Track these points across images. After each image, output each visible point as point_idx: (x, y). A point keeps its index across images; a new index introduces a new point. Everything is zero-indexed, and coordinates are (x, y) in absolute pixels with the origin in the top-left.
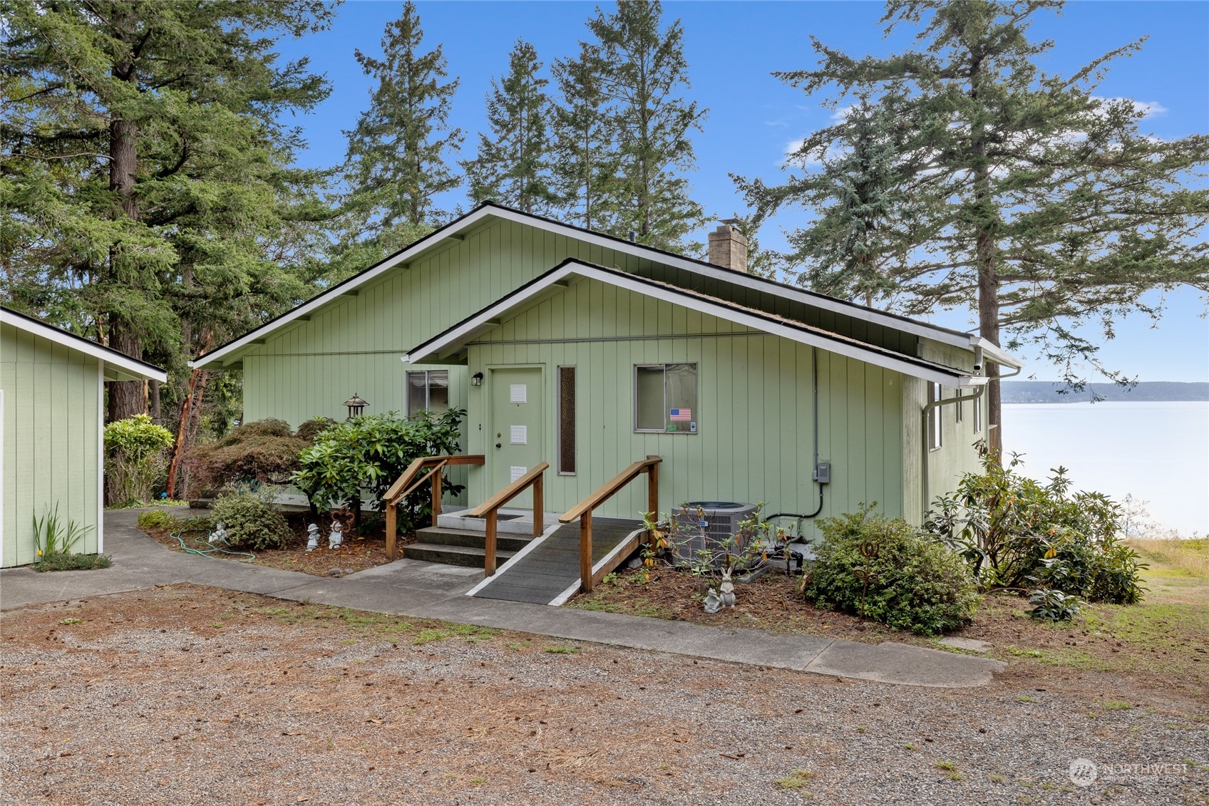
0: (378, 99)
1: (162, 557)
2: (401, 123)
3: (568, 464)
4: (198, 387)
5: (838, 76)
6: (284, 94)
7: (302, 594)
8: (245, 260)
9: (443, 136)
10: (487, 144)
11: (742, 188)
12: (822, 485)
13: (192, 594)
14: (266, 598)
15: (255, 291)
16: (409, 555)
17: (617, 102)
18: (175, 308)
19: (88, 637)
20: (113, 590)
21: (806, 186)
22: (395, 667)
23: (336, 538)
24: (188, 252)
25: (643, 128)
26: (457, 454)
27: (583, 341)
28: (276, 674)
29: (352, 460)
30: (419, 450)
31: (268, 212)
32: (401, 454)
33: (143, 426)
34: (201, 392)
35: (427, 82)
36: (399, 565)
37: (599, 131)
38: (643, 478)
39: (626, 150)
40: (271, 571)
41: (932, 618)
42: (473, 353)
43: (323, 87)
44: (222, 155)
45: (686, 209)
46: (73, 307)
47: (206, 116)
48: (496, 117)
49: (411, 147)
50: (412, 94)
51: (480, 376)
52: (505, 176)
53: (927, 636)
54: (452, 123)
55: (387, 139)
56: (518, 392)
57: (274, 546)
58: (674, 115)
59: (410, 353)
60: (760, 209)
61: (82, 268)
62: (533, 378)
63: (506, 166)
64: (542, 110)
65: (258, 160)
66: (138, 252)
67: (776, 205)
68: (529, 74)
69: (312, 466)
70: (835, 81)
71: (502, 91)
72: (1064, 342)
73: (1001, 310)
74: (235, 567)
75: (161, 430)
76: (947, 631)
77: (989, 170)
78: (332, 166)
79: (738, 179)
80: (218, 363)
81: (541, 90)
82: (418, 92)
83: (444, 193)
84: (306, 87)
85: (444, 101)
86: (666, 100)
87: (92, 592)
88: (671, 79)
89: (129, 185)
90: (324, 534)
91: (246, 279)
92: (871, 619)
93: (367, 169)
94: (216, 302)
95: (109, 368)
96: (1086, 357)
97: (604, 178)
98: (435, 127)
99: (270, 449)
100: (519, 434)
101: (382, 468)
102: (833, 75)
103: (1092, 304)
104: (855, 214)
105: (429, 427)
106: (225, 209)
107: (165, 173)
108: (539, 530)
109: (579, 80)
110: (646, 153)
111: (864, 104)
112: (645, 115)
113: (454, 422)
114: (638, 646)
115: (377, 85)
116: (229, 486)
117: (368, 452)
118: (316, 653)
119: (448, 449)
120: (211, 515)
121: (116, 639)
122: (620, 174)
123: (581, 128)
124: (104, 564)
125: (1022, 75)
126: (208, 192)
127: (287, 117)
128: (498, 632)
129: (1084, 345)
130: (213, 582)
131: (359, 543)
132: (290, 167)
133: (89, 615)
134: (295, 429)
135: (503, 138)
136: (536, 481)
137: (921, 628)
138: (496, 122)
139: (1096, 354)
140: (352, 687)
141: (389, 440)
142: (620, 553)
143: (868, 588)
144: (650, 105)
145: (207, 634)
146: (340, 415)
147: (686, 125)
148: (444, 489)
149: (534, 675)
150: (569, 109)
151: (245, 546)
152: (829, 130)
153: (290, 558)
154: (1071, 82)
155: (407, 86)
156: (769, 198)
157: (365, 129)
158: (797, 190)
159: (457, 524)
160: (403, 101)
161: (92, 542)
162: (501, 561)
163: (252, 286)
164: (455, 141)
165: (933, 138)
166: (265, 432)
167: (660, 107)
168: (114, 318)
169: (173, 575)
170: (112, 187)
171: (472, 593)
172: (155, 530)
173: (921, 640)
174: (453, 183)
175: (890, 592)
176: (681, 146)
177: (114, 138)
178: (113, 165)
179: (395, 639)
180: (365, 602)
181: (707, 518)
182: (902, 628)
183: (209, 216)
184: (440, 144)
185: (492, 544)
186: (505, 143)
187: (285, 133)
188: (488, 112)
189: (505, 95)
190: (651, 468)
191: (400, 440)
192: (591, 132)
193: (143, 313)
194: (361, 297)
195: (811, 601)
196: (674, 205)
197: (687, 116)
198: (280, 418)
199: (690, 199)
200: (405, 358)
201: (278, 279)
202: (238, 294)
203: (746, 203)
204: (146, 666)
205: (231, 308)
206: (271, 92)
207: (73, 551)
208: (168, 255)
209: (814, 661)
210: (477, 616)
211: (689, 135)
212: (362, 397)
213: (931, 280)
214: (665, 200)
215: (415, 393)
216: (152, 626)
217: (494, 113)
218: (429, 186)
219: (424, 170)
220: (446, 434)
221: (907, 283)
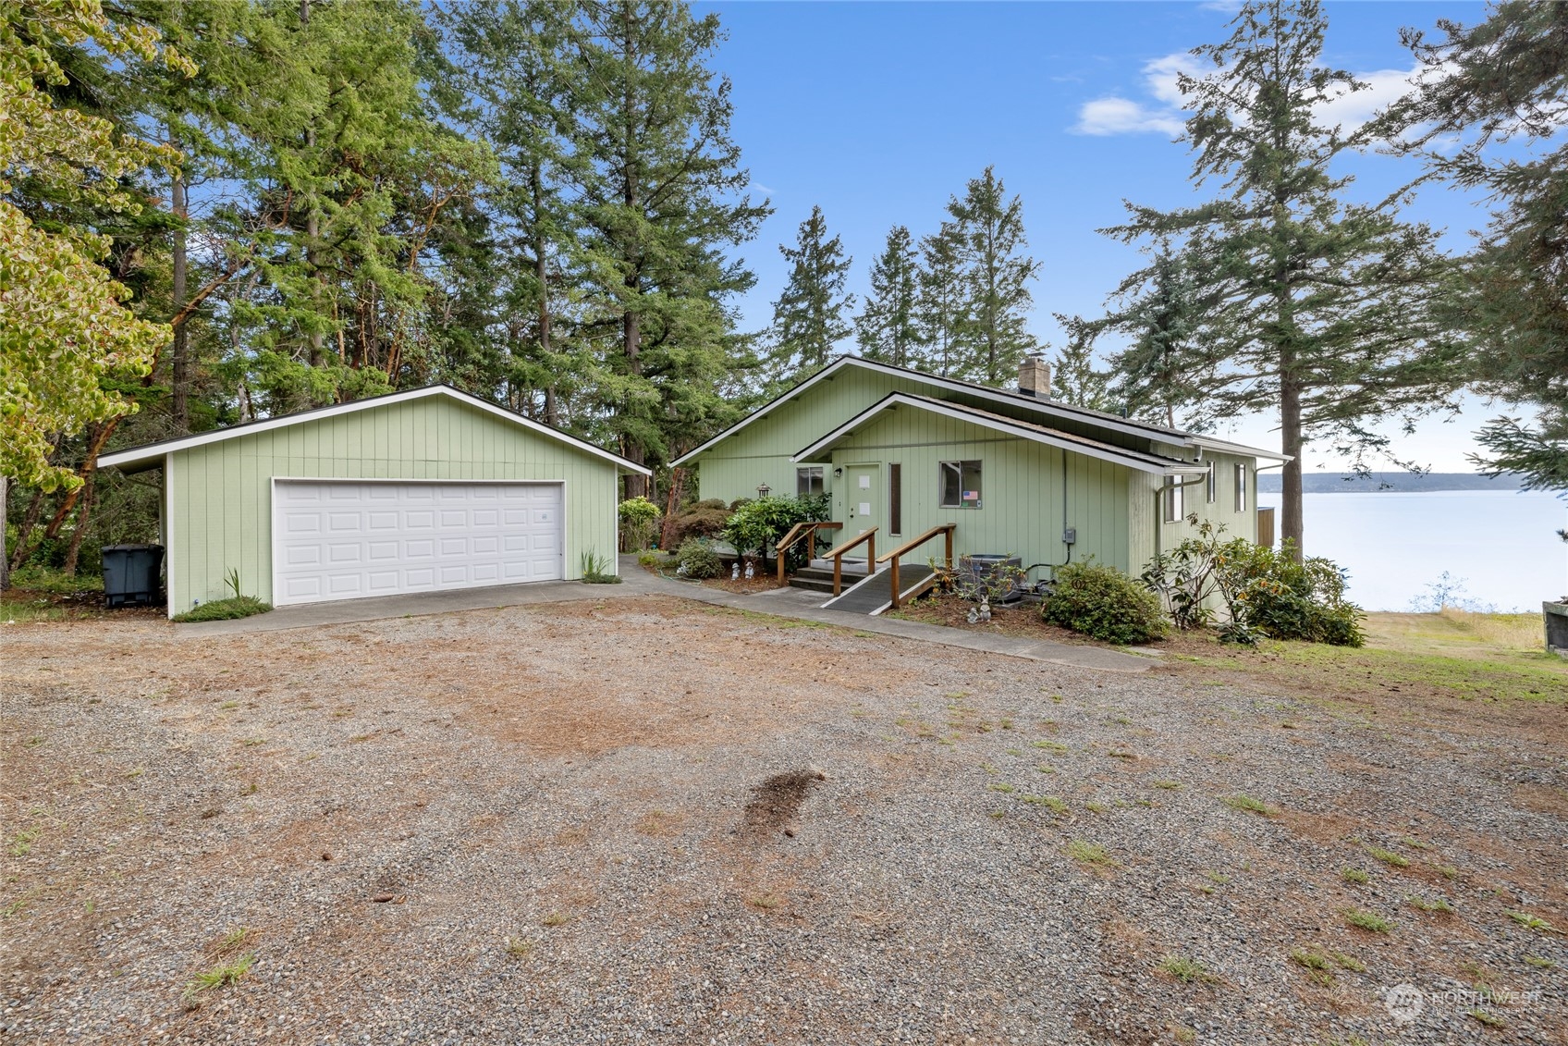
0: (794, 278)
1: (650, 580)
2: (811, 293)
3: (896, 529)
4: (679, 480)
5: (1151, 228)
6: (727, 285)
7: (723, 602)
8: (701, 397)
9: (840, 300)
10: (870, 303)
11: (1064, 324)
12: (1069, 544)
13: (664, 599)
14: (704, 603)
15: (708, 416)
16: (792, 584)
17: (969, 262)
18: (662, 429)
19: (608, 615)
20: (622, 595)
21: (1119, 319)
22: (765, 637)
23: (749, 572)
24: (668, 394)
25: (991, 282)
26: (826, 521)
27: (906, 446)
28: (700, 637)
29: (758, 523)
30: (802, 518)
31: (717, 365)
32: (788, 521)
33: (642, 504)
34: (681, 484)
35: (829, 262)
36: (785, 590)
37: (954, 288)
38: (942, 537)
39: (977, 299)
40: (710, 590)
41: (1124, 633)
42: (835, 456)
43: (752, 279)
44: (689, 329)
45: (1025, 340)
46: (604, 430)
47: (678, 307)
48: (877, 283)
49: (818, 310)
50: (818, 272)
51: (840, 470)
52: (885, 326)
53: (1120, 645)
54: (847, 290)
55: (802, 305)
56: (864, 481)
57: (712, 576)
58: (1015, 269)
59: (795, 456)
60: (1080, 339)
61: (608, 406)
62: (874, 471)
63: (886, 318)
64: (913, 274)
65: (711, 331)
66: (638, 395)
67: (1095, 335)
68: (904, 248)
69: (734, 527)
70: (1148, 232)
71: (881, 265)
72: (1355, 438)
73: (1304, 411)
74: (689, 586)
75: (653, 507)
76: (1135, 643)
77: (1292, 292)
78: (760, 330)
79: (1060, 317)
80: (684, 464)
81: (913, 260)
82: (823, 270)
83: (841, 341)
84: (742, 280)
85: (841, 275)
86: (1008, 259)
87: (612, 595)
88: (1012, 242)
89: (636, 352)
90: (742, 569)
91: (702, 409)
92: (1081, 632)
93: (787, 328)
94: (687, 425)
95: (621, 468)
96: (1378, 450)
97: (958, 322)
98: (835, 294)
99: (711, 517)
100: (865, 509)
101: (776, 529)
102: (1146, 226)
103: (1395, 404)
104: (1156, 340)
105: (809, 503)
106: (690, 365)
107: (656, 344)
108: (872, 570)
109: (939, 251)
110: (991, 299)
111: (1166, 250)
112: (992, 271)
113: (825, 501)
114: (914, 637)
115: (793, 267)
116: (687, 539)
117: (767, 519)
118: (723, 629)
119: (820, 518)
120: (677, 558)
121: (621, 617)
122: (972, 317)
123: (940, 287)
124: (619, 582)
125: (1323, 211)
126: (679, 354)
127: (730, 301)
128: (830, 626)
129: (1376, 439)
130: (676, 594)
131: (763, 576)
132: (734, 332)
133: (609, 606)
134: (728, 505)
135: (884, 298)
136: (870, 537)
137: (1114, 638)
138: (878, 287)
139: (1389, 447)
140: (739, 645)
141: (781, 512)
142: (922, 586)
143: (1081, 612)
144: (996, 264)
145: (668, 617)
146: (755, 496)
147: (1024, 276)
148: (816, 544)
149: (842, 645)
150: (932, 272)
151: (696, 575)
152: (1143, 272)
153: (722, 583)
154: (1378, 208)
155: (815, 266)
156: (1087, 330)
157: (786, 300)
158: (1114, 321)
159: (823, 566)
160: (813, 277)
161: (612, 569)
162: (844, 589)
163: (706, 413)
164: (850, 303)
165: (1233, 271)
166: (710, 507)
167: (1004, 264)
168: (627, 435)
169: (655, 589)
170: (625, 355)
171: (824, 606)
172: (648, 565)
173: (1113, 647)
174: (848, 333)
175: (1096, 614)
176: (1020, 293)
177: (627, 321)
178: (626, 339)
179: (769, 625)
180: (759, 608)
181: (981, 565)
182: (1102, 639)
183: (681, 371)
184: (838, 306)
185: (838, 578)
186: (885, 302)
187: (729, 311)
188: (870, 281)
189: (884, 268)
190: (948, 531)
191: (788, 512)
192: (947, 290)
193: (644, 432)
194: (769, 420)
195: (1046, 620)
196: (1015, 339)
197: (1025, 270)
198: (720, 499)
199: (1028, 333)
200: (792, 459)
201: (722, 409)
202: (698, 419)
203: (1068, 335)
204: (635, 629)
205: (696, 428)
206: (719, 284)
207: (603, 573)
208: (656, 396)
209: (1023, 651)
210: (821, 618)
211: (1027, 284)
212: (768, 485)
213: (1236, 388)
214: (1009, 336)
215: (802, 482)
216: (641, 612)
217: (876, 281)
218: (831, 336)
219: (827, 325)
220: (819, 509)
221: (1215, 392)
